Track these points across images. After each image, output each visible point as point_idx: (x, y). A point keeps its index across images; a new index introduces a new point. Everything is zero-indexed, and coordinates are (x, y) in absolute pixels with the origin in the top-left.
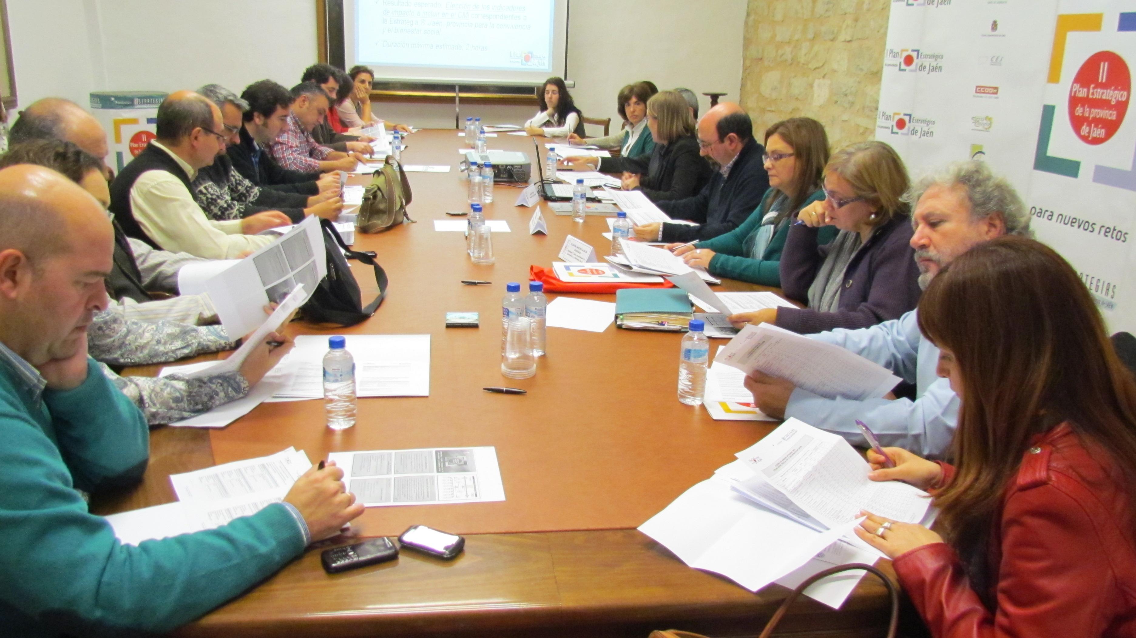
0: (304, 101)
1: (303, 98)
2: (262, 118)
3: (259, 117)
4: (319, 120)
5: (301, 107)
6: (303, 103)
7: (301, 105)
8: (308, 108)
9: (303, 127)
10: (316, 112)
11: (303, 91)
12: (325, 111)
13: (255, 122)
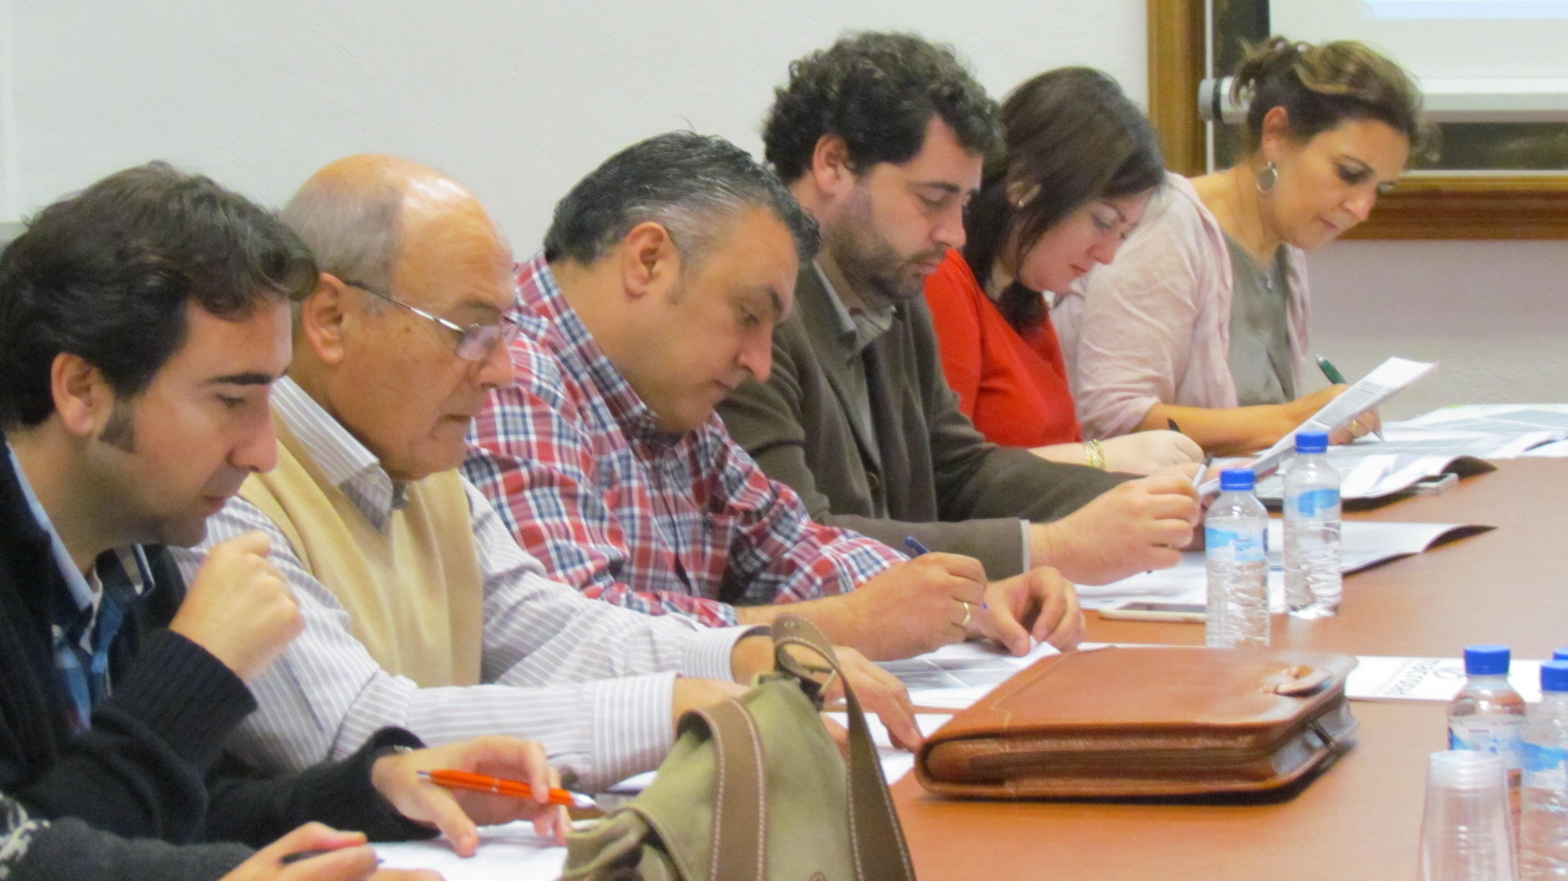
0: (649, 257)
1: (644, 242)
2: (101, 391)
3: (80, 389)
4: (743, 359)
5: (633, 296)
6: (643, 270)
7: (635, 285)
8: (673, 299)
9: (639, 408)
10: (723, 313)
11: (644, 195)
12: (776, 302)
13: (61, 420)
